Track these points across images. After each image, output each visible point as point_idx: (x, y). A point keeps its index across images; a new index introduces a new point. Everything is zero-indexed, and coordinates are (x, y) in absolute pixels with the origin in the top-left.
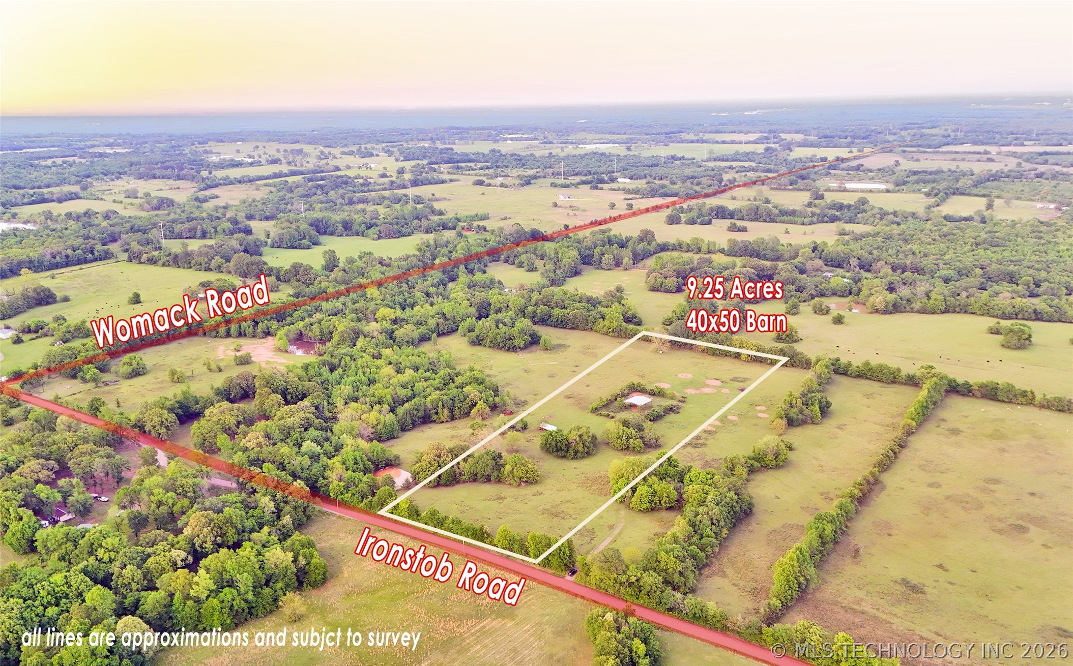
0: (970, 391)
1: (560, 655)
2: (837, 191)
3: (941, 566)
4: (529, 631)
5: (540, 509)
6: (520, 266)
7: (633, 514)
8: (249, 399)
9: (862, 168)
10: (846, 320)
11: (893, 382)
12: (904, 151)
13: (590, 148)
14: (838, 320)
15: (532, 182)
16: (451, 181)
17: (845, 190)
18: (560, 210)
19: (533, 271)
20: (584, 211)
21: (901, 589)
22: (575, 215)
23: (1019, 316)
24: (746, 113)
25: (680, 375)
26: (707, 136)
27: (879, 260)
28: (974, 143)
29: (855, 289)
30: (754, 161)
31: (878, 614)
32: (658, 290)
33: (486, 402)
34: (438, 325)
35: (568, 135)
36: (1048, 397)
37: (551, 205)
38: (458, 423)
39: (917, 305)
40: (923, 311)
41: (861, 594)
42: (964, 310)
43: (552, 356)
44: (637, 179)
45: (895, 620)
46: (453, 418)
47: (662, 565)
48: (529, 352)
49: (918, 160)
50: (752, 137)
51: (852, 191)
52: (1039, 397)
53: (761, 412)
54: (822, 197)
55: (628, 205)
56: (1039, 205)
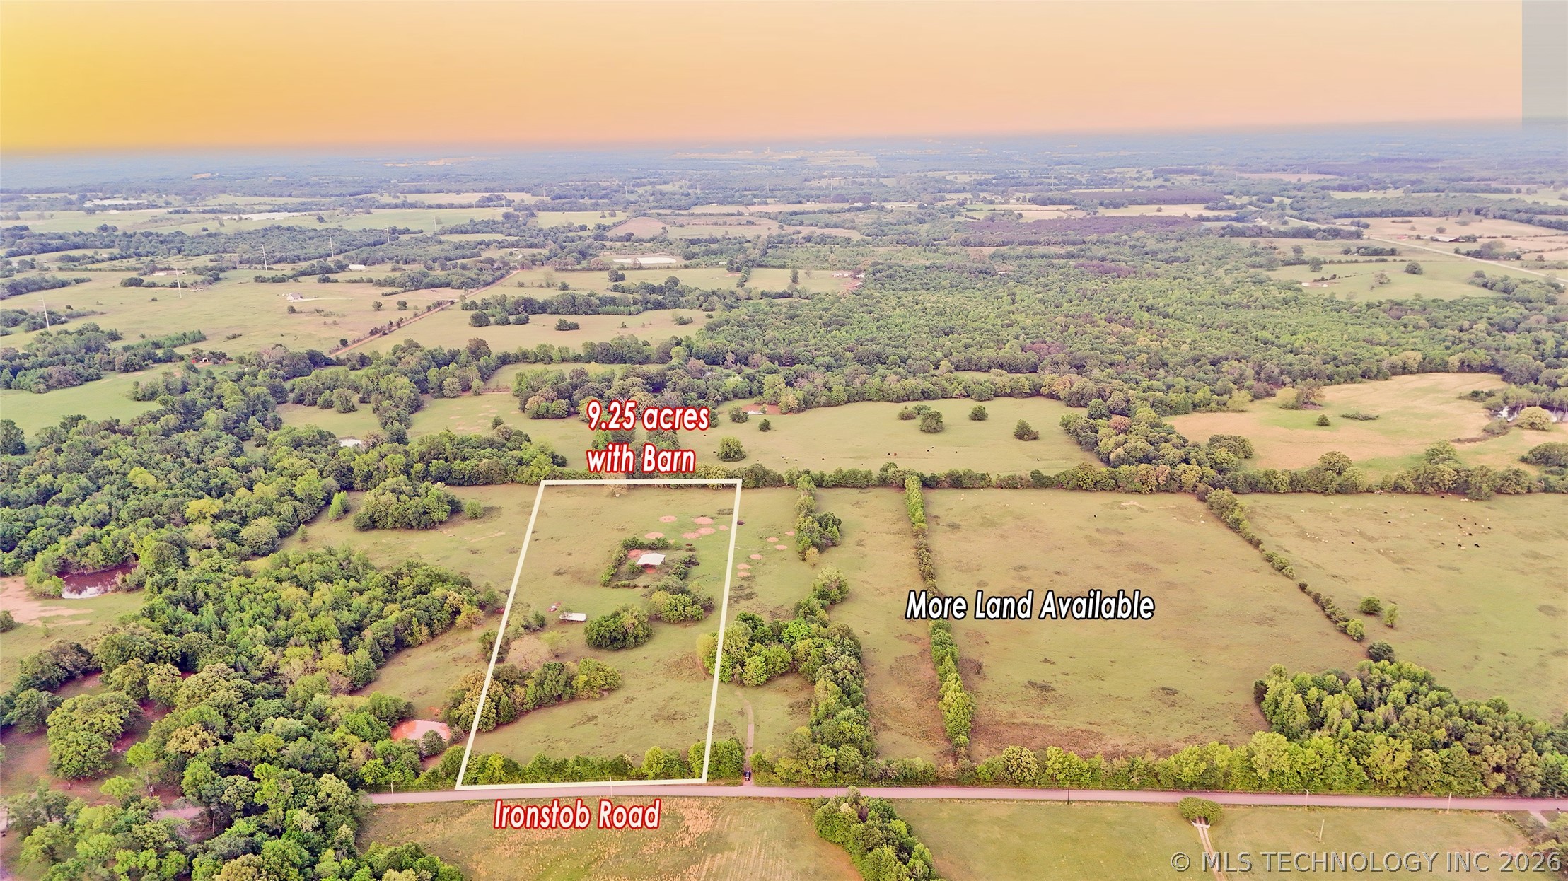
0: (938, 483)
1: (812, 867)
2: (632, 269)
3: (1046, 661)
4: (759, 855)
5: (648, 715)
6: (328, 405)
7: (750, 691)
8: (75, 683)
9: (633, 238)
10: (772, 425)
11: (868, 486)
12: (659, 215)
13: (259, 220)
14: (765, 427)
15: (221, 275)
16: (77, 281)
17: (641, 268)
18: (303, 318)
19: (350, 411)
20: (344, 316)
21: (1034, 692)
22: (335, 323)
23: (911, 398)
24: (432, 163)
25: (662, 519)
26: (412, 198)
27: (753, 352)
28: (721, 203)
29: (755, 389)
30: (501, 232)
31: (1037, 721)
32: (543, 417)
33: (470, 602)
34: (295, 511)
35: (203, 199)
36: (1002, 476)
37: (286, 310)
38: (446, 639)
39: (823, 399)
40: (829, 404)
41: (1009, 707)
42: (862, 397)
43: (488, 524)
44: (374, 264)
45: (1053, 722)
46: (433, 635)
47: (849, 735)
48: (454, 526)
49: (681, 226)
50: (473, 198)
51: (649, 269)
52: (994, 478)
53: (776, 544)
54: (622, 278)
55: (399, 303)
56: (836, 274)
